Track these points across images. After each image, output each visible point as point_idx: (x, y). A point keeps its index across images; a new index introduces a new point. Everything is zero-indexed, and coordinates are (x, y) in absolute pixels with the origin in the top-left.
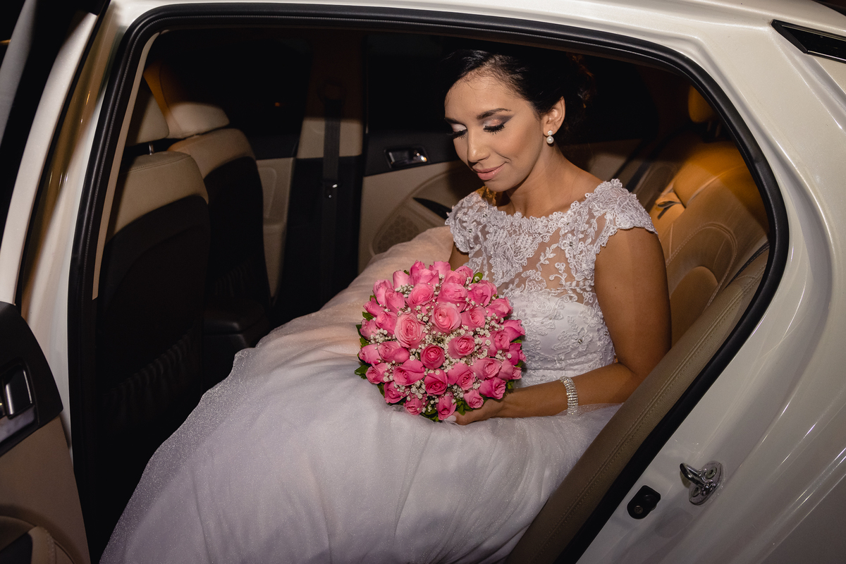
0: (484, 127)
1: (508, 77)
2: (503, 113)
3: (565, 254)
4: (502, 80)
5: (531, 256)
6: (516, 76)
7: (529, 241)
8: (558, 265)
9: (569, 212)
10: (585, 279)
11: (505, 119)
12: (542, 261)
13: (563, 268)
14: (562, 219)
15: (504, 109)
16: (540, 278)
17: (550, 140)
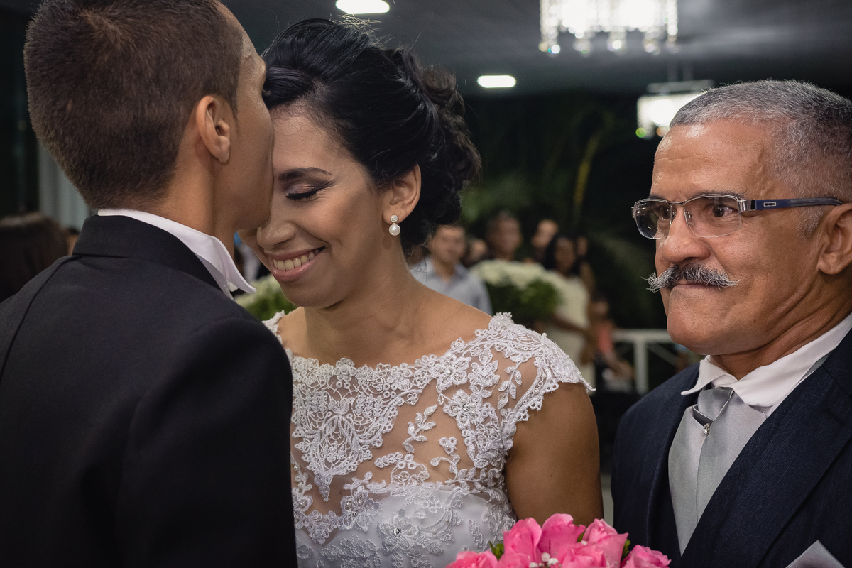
0: (287, 194)
1: (330, 122)
2: (320, 176)
3: (456, 422)
4: (322, 125)
5: (388, 430)
6: (342, 123)
7: (379, 405)
8: (444, 442)
9: (449, 354)
10: (490, 466)
11: (322, 185)
12: (414, 437)
13: (452, 446)
14: (437, 365)
15: (320, 170)
16: (416, 465)
17: (395, 230)
